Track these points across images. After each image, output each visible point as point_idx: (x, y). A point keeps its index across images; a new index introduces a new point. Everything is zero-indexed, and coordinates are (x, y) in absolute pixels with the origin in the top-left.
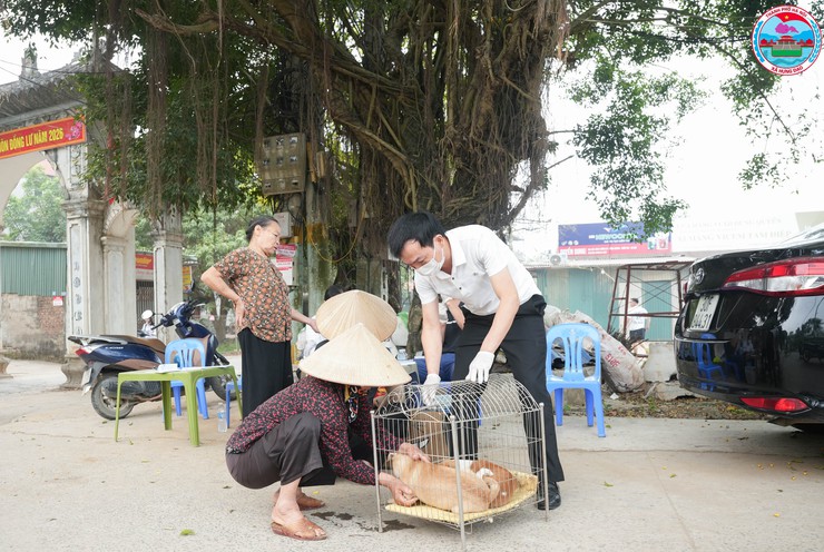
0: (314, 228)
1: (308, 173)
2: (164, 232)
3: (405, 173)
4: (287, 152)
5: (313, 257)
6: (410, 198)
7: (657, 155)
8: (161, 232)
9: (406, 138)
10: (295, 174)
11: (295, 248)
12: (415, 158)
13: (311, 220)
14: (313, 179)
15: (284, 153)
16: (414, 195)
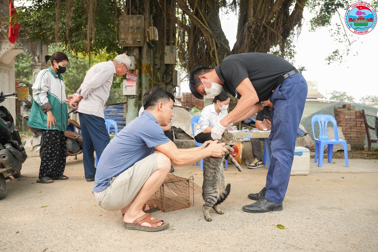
0: (147, 66)
1: (145, 37)
2: (40, 64)
3: (210, 40)
4: (135, 24)
5: (146, 81)
6: (214, 52)
7: (294, 47)
8: (38, 64)
9: (210, 23)
10: (139, 37)
11: (136, 75)
12: (216, 33)
13: (145, 61)
14: (148, 41)
15: (133, 25)
16: (216, 52)
